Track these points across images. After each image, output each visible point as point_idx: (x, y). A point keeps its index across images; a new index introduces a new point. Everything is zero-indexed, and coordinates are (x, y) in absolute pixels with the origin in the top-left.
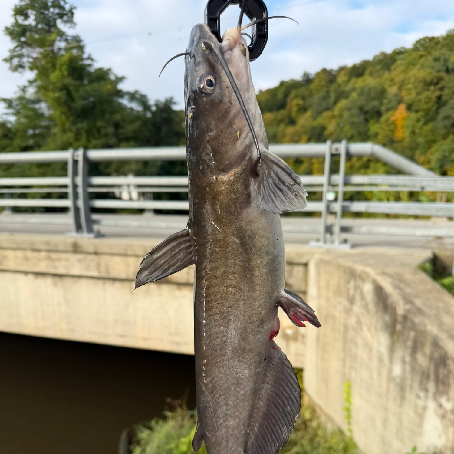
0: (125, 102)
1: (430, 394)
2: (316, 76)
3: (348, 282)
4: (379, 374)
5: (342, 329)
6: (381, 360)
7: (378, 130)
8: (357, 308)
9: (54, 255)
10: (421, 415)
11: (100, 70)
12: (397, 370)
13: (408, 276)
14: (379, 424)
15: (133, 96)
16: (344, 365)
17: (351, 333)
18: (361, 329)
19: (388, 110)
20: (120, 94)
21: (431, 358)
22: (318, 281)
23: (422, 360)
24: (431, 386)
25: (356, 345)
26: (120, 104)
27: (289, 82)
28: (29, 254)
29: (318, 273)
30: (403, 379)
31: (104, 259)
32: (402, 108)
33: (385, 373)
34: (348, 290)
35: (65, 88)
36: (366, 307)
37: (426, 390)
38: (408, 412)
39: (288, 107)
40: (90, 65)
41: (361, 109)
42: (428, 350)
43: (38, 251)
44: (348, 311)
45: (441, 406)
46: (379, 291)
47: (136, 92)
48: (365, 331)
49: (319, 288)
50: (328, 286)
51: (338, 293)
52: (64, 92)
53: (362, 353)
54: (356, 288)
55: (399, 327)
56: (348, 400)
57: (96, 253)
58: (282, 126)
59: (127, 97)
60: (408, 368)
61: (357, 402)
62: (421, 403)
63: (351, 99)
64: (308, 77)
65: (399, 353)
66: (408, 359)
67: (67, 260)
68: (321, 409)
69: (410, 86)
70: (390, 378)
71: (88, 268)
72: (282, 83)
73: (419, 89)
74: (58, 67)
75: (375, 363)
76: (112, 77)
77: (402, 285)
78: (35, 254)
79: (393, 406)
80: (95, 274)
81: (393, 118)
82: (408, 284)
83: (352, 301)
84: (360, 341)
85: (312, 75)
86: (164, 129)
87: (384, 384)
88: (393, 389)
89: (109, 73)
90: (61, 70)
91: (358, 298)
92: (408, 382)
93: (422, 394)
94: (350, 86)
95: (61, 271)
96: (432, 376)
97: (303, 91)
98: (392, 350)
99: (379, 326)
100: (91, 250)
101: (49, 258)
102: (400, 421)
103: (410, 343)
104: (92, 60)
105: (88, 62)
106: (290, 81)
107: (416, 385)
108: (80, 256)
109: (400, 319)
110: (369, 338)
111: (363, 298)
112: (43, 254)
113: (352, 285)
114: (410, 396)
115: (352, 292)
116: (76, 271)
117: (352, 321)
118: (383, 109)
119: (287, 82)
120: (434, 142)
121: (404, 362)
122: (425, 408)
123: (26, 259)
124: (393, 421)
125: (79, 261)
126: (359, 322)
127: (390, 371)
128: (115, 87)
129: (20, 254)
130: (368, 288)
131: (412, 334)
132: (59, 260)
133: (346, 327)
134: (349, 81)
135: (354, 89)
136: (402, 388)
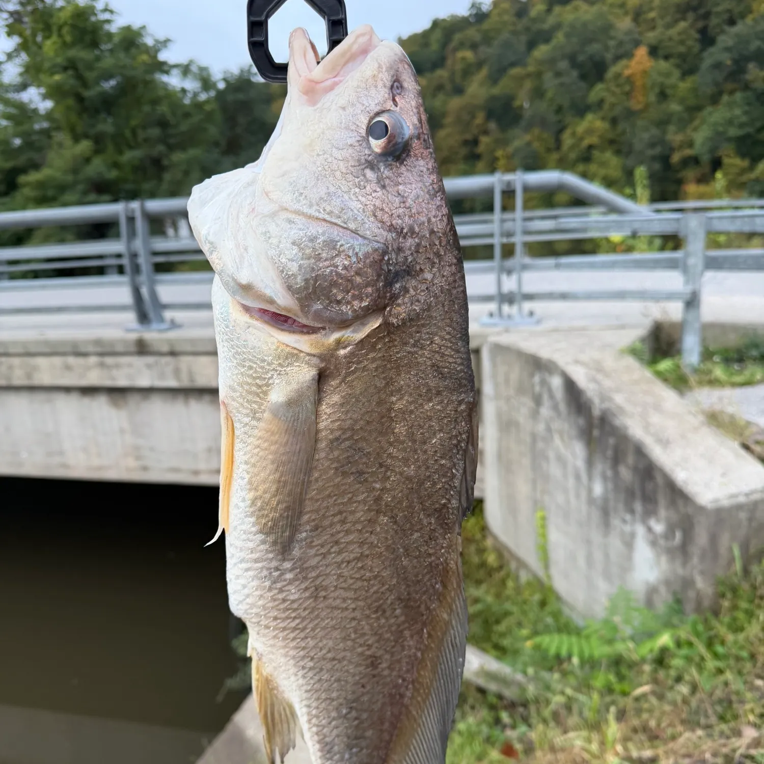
0: (174, 81)
1: (638, 516)
2: (492, 6)
3: (532, 375)
4: (578, 496)
5: (528, 439)
6: (578, 477)
7: (604, 94)
8: (545, 411)
9: (109, 360)
10: (629, 543)
11: (128, 29)
12: (598, 489)
13: (610, 362)
14: (581, 562)
15: (186, 70)
16: (534, 488)
17: (540, 445)
18: (552, 437)
19: (618, 58)
20: (163, 67)
21: (635, 470)
22: (494, 376)
23: (626, 473)
24: (638, 506)
25: (547, 459)
26: (165, 85)
27: (449, 19)
28: (71, 360)
29: (494, 365)
30: (605, 500)
31: (185, 361)
32: (642, 52)
33: (584, 494)
34: (533, 386)
35: (71, 66)
36: (555, 407)
37: (632, 511)
38: (615, 543)
39: (449, 62)
40: (108, 21)
41: (572, 60)
42: (631, 459)
43: (85, 355)
44: (535, 414)
45: (650, 530)
46: (571, 386)
47: (191, 62)
48: (557, 441)
49: (496, 385)
50: (507, 381)
51: (521, 390)
52: (70, 72)
53: (555, 470)
54: (544, 383)
55: (596, 433)
56: (544, 536)
57: (173, 354)
58: (441, 97)
59: (175, 72)
60: (610, 486)
61: (555, 536)
62: (627, 528)
63: (554, 42)
64: (480, 9)
65: (599, 467)
66: (609, 473)
67: (130, 365)
68: (509, 551)
69: (652, 15)
70: (591, 501)
71: (162, 376)
72: (436, 24)
73: (668, 19)
74: (55, 28)
75: (571, 482)
76: (149, 41)
77: (600, 377)
78: (80, 361)
79: (596, 537)
80: (172, 383)
81: (627, 72)
82: (607, 375)
83: (538, 401)
84: (551, 455)
85: (486, 4)
86: (242, 120)
87: (584, 508)
88: (596, 515)
89: (143, 33)
90: (60, 35)
91: (545, 397)
92: (612, 504)
93: (628, 517)
94: (551, 20)
95: (122, 382)
96: (638, 493)
97: (472, 33)
98: (590, 463)
99: (574, 432)
100: (165, 348)
101: (102, 365)
102: (607, 556)
103: (610, 453)
104: (112, 12)
105: (106, 16)
106: (448, 17)
107: (621, 506)
108: (150, 360)
109: (596, 422)
110: (562, 450)
111: (552, 396)
112: (93, 360)
113: (537, 379)
114: (616, 522)
115: (537, 389)
116: (144, 381)
117: (541, 427)
118: (609, 56)
119: (444, 20)
120: (699, 108)
121: (605, 478)
122: (633, 535)
123: (68, 368)
124: (598, 556)
125: (149, 366)
126: (549, 429)
127: (590, 490)
128: (155, 57)
129: (57, 361)
130: (556, 382)
131: (612, 441)
132: (117, 366)
133: (534, 437)
134: (549, 11)
135: (558, 26)
136: (606, 513)
